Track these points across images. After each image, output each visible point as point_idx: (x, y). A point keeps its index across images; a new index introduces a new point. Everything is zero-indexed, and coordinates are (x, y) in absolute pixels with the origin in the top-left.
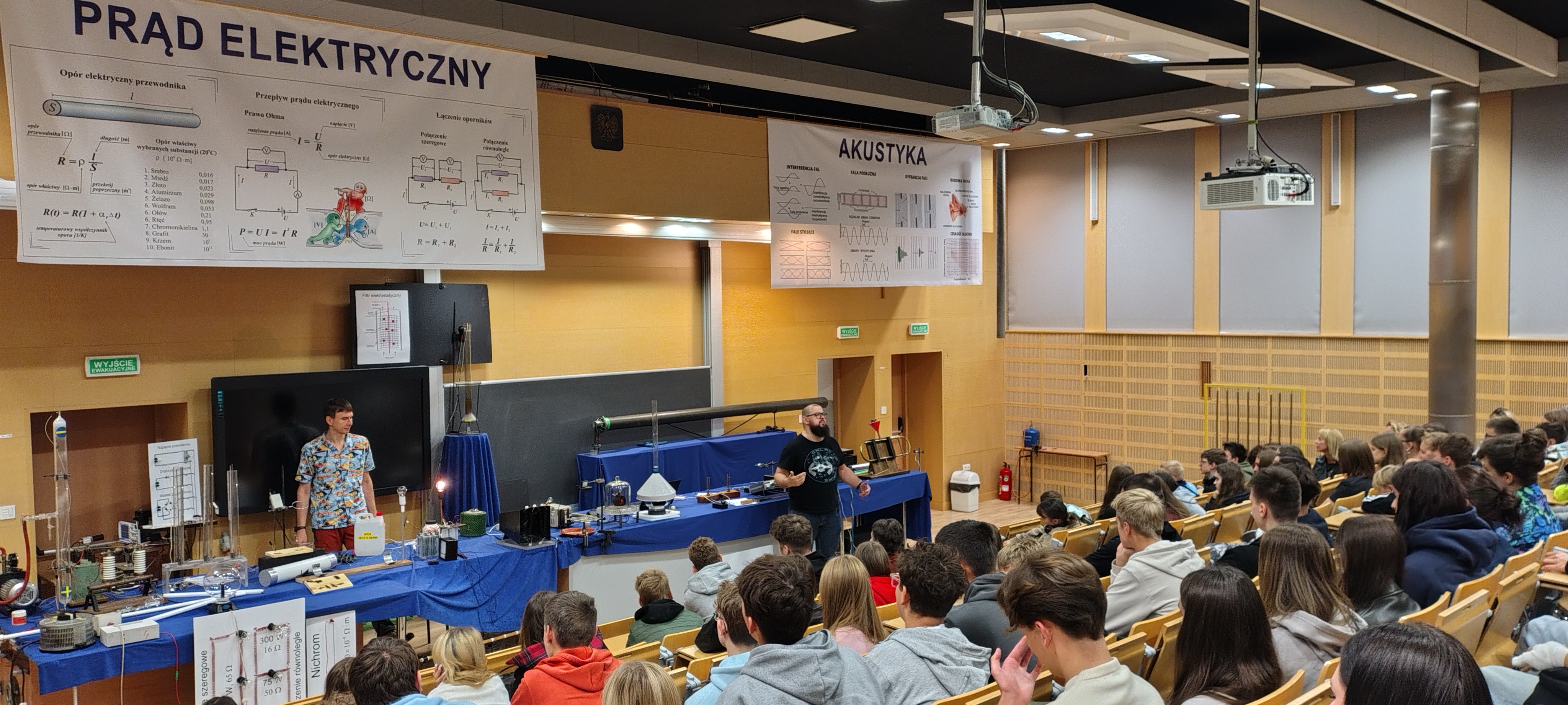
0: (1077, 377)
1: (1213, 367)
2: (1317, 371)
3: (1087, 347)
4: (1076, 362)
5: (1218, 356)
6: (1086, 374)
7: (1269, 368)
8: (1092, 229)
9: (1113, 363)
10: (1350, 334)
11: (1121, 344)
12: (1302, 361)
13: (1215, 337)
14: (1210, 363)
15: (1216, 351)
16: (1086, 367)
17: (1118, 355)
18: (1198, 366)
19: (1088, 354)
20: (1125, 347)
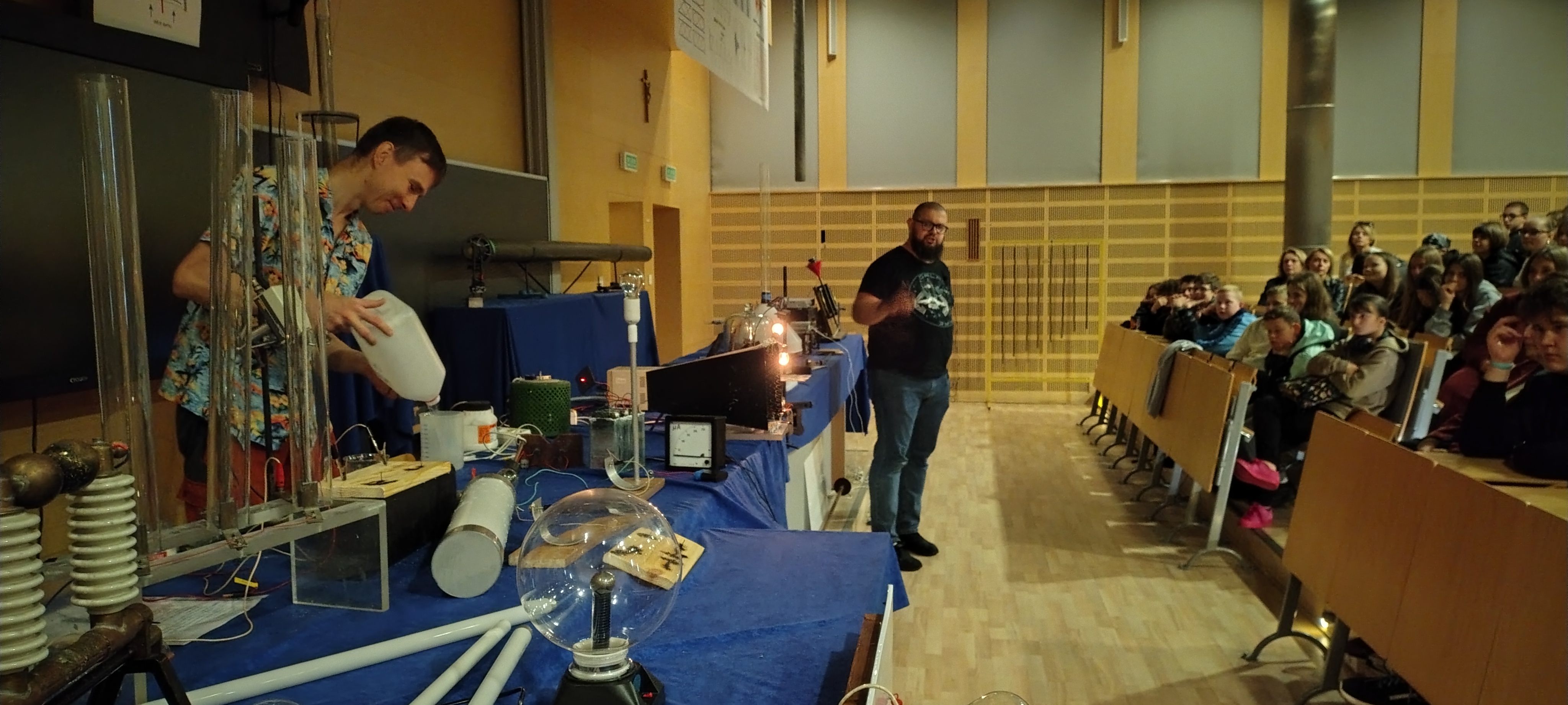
0: (811, 246)
1: (982, 225)
2: (1098, 222)
3: (826, 208)
4: (810, 227)
5: (988, 212)
6: (823, 240)
7: (1047, 223)
8: (828, 67)
9: (860, 227)
10: (1133, 181)
11: (869, 203)
12: (1082, 213)
13: (984, 190)
14: (978, 220)
15: (988, 205)
16: (823, 233)
17: (866, 217)
18: (964, 225)
19: (827, 217)
20: (874, 207)
